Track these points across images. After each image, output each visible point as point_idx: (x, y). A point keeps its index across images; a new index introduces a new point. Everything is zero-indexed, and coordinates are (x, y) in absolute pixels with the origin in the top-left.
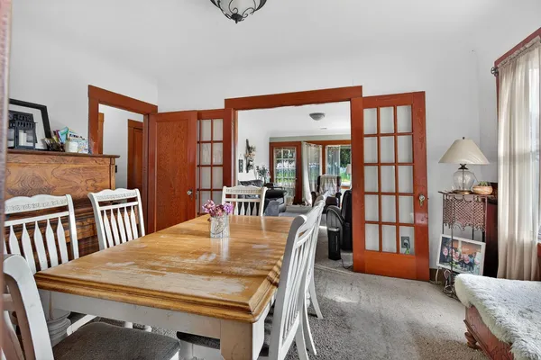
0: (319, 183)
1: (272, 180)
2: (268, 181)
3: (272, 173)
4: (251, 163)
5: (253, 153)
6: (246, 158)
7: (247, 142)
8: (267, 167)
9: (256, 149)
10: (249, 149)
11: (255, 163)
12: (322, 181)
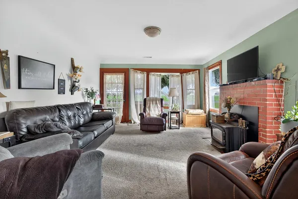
0: (145, 105)
1: (102, 102)
2: (98, 103)
3: (102, 95)
4: (77, 84)
5: (79, 73)
6: (71, 78)
7: (72, 60)
8: (96, 88)
9: (83, 70)
10: (74, 69)
11: (82, 85)
12: (147, 102)
